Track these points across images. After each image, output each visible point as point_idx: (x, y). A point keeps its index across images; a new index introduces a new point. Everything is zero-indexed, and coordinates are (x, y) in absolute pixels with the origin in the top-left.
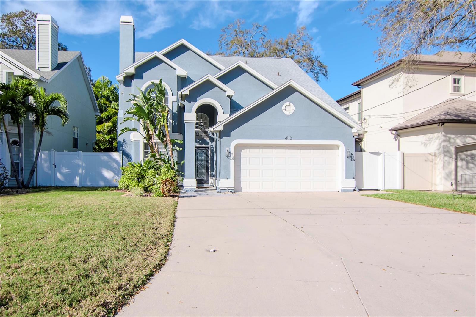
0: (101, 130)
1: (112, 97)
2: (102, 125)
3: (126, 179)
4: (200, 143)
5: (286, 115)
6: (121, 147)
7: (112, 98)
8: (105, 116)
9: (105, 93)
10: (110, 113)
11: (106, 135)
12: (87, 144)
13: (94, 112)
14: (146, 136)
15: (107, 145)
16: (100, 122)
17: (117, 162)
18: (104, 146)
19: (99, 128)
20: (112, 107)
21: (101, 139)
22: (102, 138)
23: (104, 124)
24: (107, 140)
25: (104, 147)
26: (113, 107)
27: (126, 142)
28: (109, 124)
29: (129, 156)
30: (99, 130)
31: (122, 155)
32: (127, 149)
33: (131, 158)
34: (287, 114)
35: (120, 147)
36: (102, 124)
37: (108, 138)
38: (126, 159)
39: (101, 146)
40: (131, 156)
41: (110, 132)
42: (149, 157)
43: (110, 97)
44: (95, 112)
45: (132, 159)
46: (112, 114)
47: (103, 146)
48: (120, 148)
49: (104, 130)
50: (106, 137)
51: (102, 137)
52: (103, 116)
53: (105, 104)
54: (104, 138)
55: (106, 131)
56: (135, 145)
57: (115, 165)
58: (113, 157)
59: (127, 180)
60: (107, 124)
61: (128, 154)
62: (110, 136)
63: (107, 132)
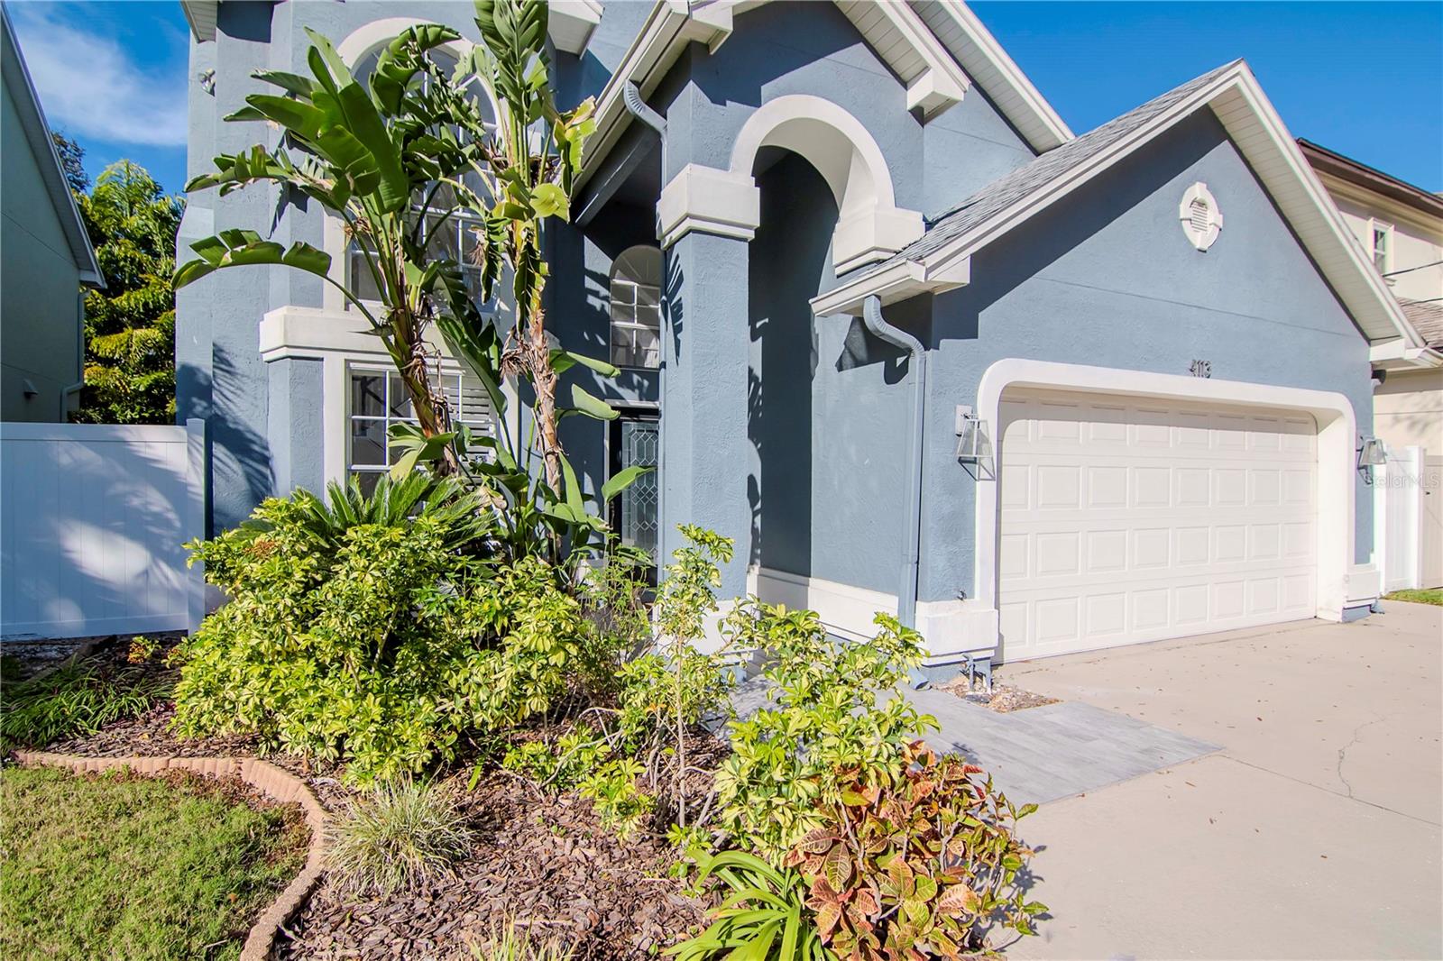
0: (114, 354)
1: (164, 240)
2: (121, 335)
3: (255, 656)
4: (645, 390)
5: (1193, 246)
6: (200, 398)
7: (160, 243)
8: (133, 304)
9: (133, 222)
10: (153, 296)
11: (138, 373)
12: (28, 395)
13: (76, 270)
14: (386, 316)
15: (142, 411)
16: (112, 325)
17: (168, 482)
18: (128, 412)
19: (106, 345)
20: (160, 273)
21: (116, 387)
22: (117, 383)
23: (129, 330)
24: (142, 389)
25: (129, 416)
26: (165, 272)
27: (231, 365)
28: (154, 334)
29: (256, 448)
30: (108, 350)
31: (202, 440)
32: (240, 408)
33: (265, 461)
34: (1198, 247)
35: (195, 400)
36: (122, 331)
37: (146, 383)
38: (236, 466)
39: (114, 413)
40: (266, 448)
41: (150, 364)
42: (412, 456)
43: (156, 238)
44: (79, 269)
45: (275, 463)
46: (161, 297)
47: (123, 412)
48: (194, 405)
49: (129, 352)
50: (136, 379)
51: (118, 380)
52: (125, 303)
53: (133, 260)
54: (129, 384)
55: (136, 358)
56: (295, 381)
57: (157, 502)
58: (147, 452)
59: (256, 670)
60: (141, 333)
61: (249, 436)
62: (154, 376)
63: (140, 363)
